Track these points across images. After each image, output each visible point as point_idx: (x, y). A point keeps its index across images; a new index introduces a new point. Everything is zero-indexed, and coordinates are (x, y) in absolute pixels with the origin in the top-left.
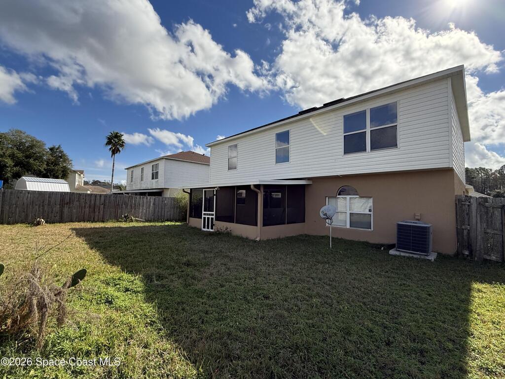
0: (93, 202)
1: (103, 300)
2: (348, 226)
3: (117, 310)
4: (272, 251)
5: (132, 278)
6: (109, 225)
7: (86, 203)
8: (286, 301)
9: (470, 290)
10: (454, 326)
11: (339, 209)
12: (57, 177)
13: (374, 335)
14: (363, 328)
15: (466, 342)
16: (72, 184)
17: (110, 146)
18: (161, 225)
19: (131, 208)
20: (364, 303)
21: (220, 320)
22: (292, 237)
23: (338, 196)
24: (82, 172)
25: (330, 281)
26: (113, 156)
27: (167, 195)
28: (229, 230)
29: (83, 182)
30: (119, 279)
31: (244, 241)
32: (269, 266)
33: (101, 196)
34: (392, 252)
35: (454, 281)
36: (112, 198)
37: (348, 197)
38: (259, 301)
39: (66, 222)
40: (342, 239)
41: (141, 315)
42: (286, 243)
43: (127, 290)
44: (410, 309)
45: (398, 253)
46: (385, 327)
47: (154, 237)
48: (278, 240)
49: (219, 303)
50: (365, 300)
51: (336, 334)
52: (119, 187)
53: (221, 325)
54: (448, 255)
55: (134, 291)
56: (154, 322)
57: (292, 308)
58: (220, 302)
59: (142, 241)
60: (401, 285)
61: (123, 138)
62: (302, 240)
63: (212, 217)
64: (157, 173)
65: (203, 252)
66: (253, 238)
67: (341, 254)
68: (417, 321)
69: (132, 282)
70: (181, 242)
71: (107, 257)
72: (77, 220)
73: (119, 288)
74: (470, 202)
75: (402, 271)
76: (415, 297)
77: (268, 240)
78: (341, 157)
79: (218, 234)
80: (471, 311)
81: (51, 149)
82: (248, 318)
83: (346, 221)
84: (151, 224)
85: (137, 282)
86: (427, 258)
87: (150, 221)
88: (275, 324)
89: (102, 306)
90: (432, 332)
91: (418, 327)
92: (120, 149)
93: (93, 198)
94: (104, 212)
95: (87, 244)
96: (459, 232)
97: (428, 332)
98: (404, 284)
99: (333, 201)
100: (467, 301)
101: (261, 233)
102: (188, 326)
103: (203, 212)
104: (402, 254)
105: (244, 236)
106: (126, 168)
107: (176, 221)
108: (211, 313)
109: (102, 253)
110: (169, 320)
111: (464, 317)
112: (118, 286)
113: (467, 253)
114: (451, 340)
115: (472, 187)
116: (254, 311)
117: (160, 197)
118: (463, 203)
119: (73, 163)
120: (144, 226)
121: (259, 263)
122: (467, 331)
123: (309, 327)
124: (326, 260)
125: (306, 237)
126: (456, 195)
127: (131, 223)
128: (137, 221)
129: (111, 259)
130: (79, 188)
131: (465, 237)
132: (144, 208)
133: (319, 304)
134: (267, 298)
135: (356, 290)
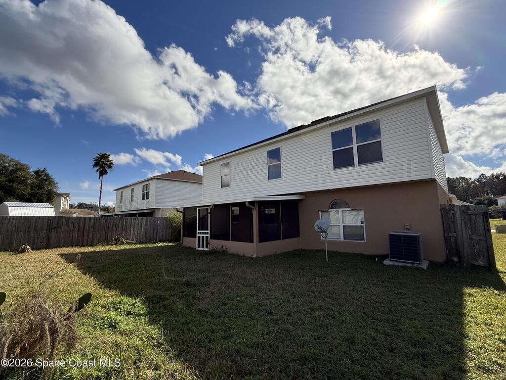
0: (82, 226)
1: (106, 325)
2: (342, 239)
3: (121, 334)
4: (270, 268)
5: (134, 301)
6: (99, 248)
7: (74, 227)
8: (289, 315)
9: (462, 295)
10: (451, 329)
11: (332, 223)
12: (41, 201)
13: (378, 343)
14: (366, 337)
15: (462, 344)
16: (57, 208)
17: (98, 168)
18: (154, 247)
19: (122, 230)
20: (365, 313)
21: (226, 339)
22: (289, 252)
23: (331, 210)
24: (68, 195)
25: (330, 293)
26: (101, 177)
27: (159, 215)
28: (224, 248)
29: (68, 205)
30: (120, 303)
31: (241, 259)
32: (268, 282)
33: (90, 218)
34: (386, 262)
35: (447, 287)
36: (102, 220)
37: (340, 210)
38: (264, 317)
39: (52, 248)
40: (337, 252)
41: (148, 337)
42: (283, 258)
43: (129, 313)
44: (409, 316)
45: (391, 263)
46: (387, 335)
47: (148, 258)
48: (274, 256)
49: (224, 322)
50: (366, 310)
51: (341, 344)
52: (106, 209)
53: (228, 343)
54: (439, 263)
55: (137, 314)
56: (161, 344)
57: (297, 322)
58: (225, 320)
59: (137, 264)
60: (398, 294)
61: (110, 159)
62: (298, 255)
63: (207, 235)
64: (148, 193)
65: (202, 271)
66: (250, 256)
67: (337, 267)
68: (416, 327)
69: (134, 304)
70: (176, 262)
71: (102, 282)
72: (65, 245)
73: (120, 313)
74: (454, 210)
75: (397, 280)
76: (412, 305)
77: (264, 257)
78: (331, 171)
79: (214, 253)
80: (465, 315)
81: (36, 173)
82: (255, 334)
83: (340, 234)
84: (143, 246)
85: (139, 305)
86: (420, 266)
87: (142, 243)
88: (282, 338)
89: (106, 331)
90: (431, 336)
91: (418, 332)
92: (108, 170)
93: (82, 221)
94: (93, 235)
95: (79, 269)
96: (447, 239)
97: (428, 336)
98: (401, 293)
99: (325, 214)
100: (461, 305)
101: (257, 250)
102: (196, 345)
103: (198, 231)
104: (396, 264)
105: (241, 253)
106: (115, 189)
107: (169, 242)
108: (218, 332)
109: (96, 277)
110: (175, 341)
111: (459, 321)
112: (119, 310)
113: (456, 259)
114: (449, 343)
115: (454, 196)
116: (260, 327)
117: (152, 218)
118: (447, 211)
119: (59, 186)
120: (136, 249)
121: (259, 280)
122: (462, 334)
123: (315, 339)
124: (323, 273)
125: (302, 251)
126: (441, 205)
127: (122, 246)
128: (128, 243)
129: (107, 284)
130: (65, 212)
131: (453, 244)
132: (136, 229)
133: (322, 316)
134: (270, 313)
135: (356, 301)
